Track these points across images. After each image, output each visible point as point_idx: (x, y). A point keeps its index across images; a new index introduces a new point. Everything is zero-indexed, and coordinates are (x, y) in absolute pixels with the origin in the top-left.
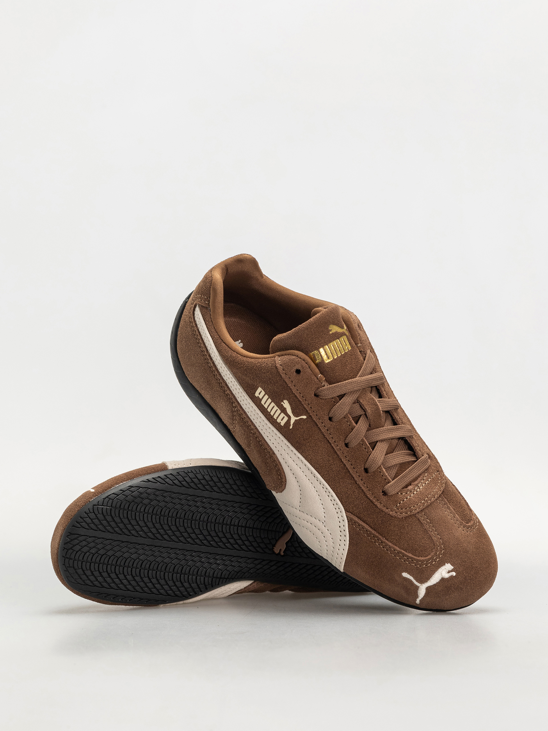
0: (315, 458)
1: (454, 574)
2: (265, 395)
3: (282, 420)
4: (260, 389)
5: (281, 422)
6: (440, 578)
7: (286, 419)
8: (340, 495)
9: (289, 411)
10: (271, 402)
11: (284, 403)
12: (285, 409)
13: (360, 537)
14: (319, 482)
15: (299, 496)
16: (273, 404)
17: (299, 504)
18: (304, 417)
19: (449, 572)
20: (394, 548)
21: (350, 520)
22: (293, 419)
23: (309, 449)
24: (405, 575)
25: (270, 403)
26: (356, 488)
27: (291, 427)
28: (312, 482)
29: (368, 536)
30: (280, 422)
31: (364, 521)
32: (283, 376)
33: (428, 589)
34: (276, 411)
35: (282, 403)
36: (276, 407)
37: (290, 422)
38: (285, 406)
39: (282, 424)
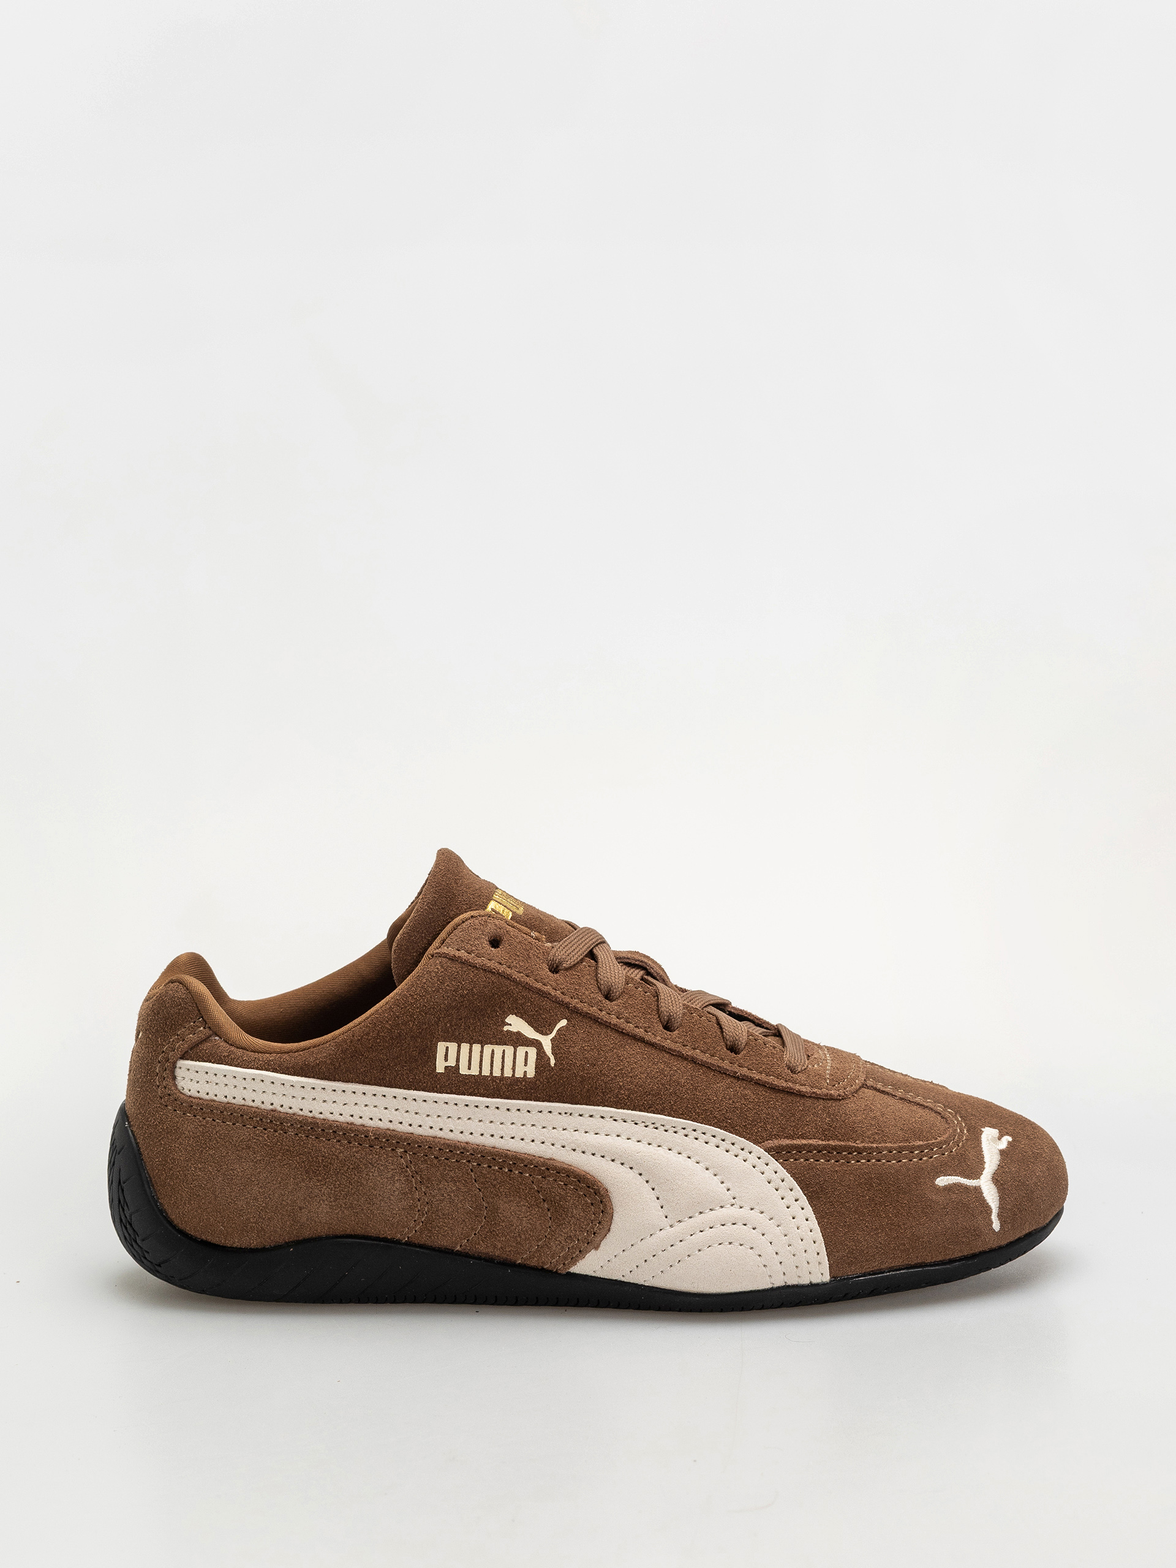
0: (636, 1086)
1: (1009, 1138)
2: (459, 1047)
3: (526, 1064)
4: (441, 1046)
5: (526, 1069)
6: (996, 1153)
7: (532, 1052)
8: (727, 1122)
9: (530, 1032)
10: (482, 1047)
11: (510, 1025)
12: (519, 1034)
13: (818, 1169)
14: (671, 1131)
15: (653, 1195)
16: (488, 1048)
17: (662, 1213)
18: (563, 1023)
19: (999, 1139)
20: (886, 1147)
21: (777, 1153)
22: (546, 1042)
23: (615, 1075)
24: (942, 1181)
25: (482, 1052)
26: (745, 1088)
27: (553, 1062)
28: (659, 1141)
29: (828, 1161)
30: (525, 1072)
31: (802, 1137)
32: (478, 961)
34: (503, 1057)
35: (506, 1028)
36: (499, 1050)
37: (544, 1052)
38: (513, 1029)
39: (531, 1073)
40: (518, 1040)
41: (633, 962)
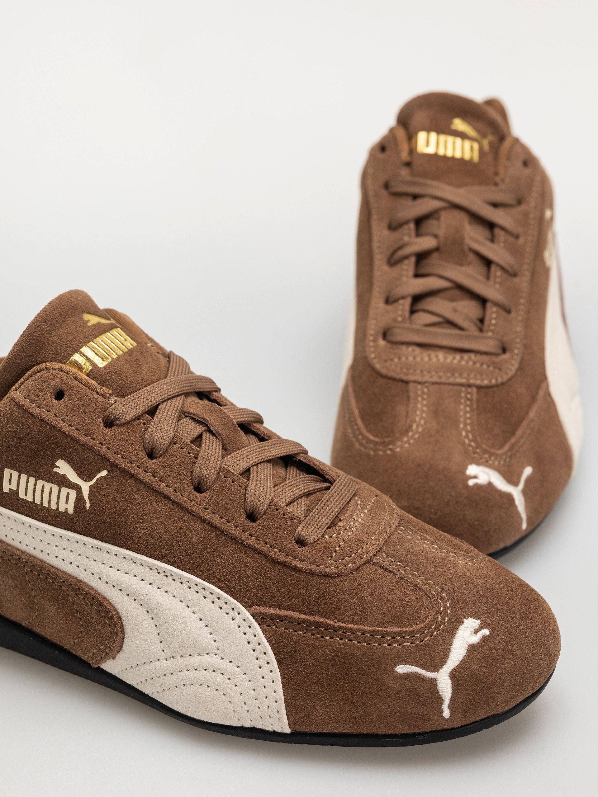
0: (153, 539)
1: (486, 632)
2: (20, 476)
3: (67, 503)
4: (7, 472)
5: (67, 506)
6: (466, 647)
7: (73, 494)
8: (225, 583)
9: (73, 477)
10: (36, 481)
11: (59, 467)
12: (64, 476)
13: (292, 639)
14: (178, 581)
15: (155, 631)
16: (40, 483)
17: (160, 647)
18: (104, 473)
19: (476, 632)
20: (360, 629)
21: (261, 619)
22: (86, 487)
23: (136, 527)
24: (402, 669)
25: (35, 485)
26: (248, 556)
27: (88, 505)
28: (166, 588)
29: (305, 633)
30: (66, 509)
31: (288, 608)
32: (37, 411)
33: (454, 675)
34: (50, 493)
35: (55, 470)
36: (48, 486)
37: (82, 497)
38: (61, 471)
39: (71, 511)
40: (63, 481)
41: (197, 418)
